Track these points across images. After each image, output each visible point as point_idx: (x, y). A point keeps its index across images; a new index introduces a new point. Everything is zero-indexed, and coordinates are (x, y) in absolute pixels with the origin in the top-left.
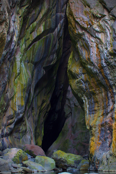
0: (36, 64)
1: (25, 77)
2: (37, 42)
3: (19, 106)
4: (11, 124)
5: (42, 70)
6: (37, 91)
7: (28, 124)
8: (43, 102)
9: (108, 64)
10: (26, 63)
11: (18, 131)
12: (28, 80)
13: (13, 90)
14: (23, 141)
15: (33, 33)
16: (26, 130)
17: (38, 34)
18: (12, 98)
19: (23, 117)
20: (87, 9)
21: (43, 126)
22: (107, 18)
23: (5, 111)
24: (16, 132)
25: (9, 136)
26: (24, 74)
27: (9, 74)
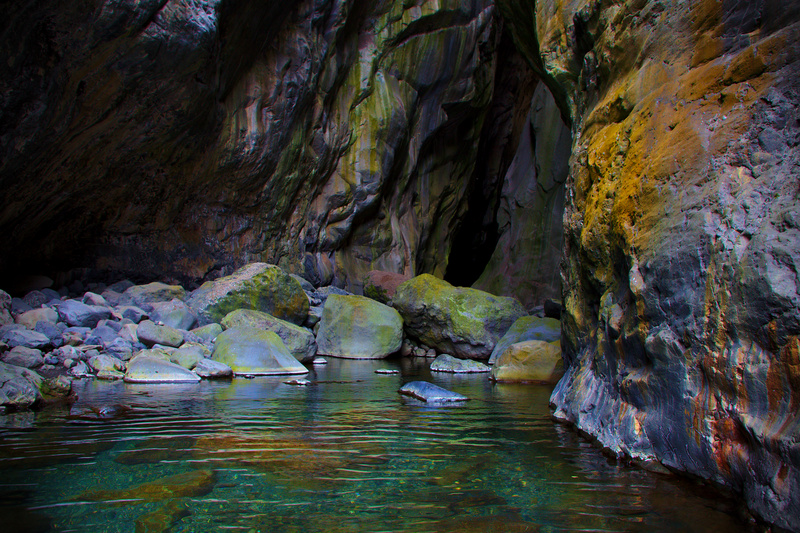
0: (423, 92)
1: (383, 105)
2: (424, 35)
3: (363, 173)
4: (340, 218)
5: (440, 111)
6: (431, 161)
7: (395, 227)
8: (446, 193)
10: (393, 77)
11: (366, 241)
12: (392, 112)
13: (346, 131)
14: (379, 266)
15: (412, 10)
16: (388, 241)
17: (426, 13)
18: (345, 151)
19: (377, 204)
21: (448, 244)
23: (324, 182)
24: (361, 243)
25: (339, 253)
26: (382, 97)
27: (324, 74)
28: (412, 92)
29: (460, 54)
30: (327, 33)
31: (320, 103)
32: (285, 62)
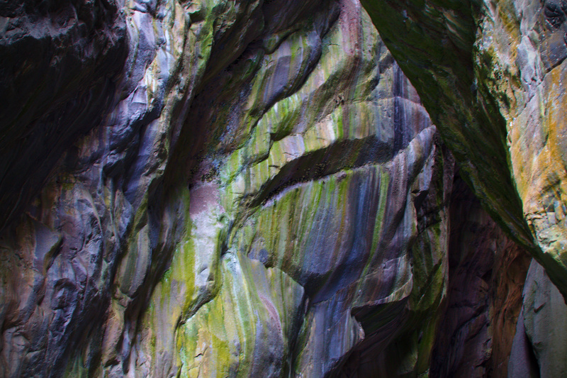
13: (169, 368)
27: (126, 261)
28: (294, 290)
29: (381, 214)
30: (132, 187)
31: (117, 316)
32: (51, 242)
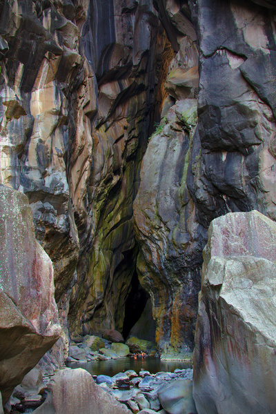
0: (114, 251)
1: (103, 265)
2: (115, 230)
3: (98, 293)
4: (91, 310)
5: (121, 255)
6: (117, 275)
7: (107, 309)
8: (123, 285)
9: (166, 267)
10: (105, 250)
11: (98, 316)
12: (106, 267)
13: (92, 278)
14: (103, 325)
15: (111, 222)
16: (106, 315)
17: (116, 223)
18: (92, 285)
19: (103, 302)
20: (148, 220)
21: (124, 307)
22: (163, 229)
23: (85, 298)
24: (96, 317)
25: (90, 322)
26: (102, 262)
29: (128, 231)
